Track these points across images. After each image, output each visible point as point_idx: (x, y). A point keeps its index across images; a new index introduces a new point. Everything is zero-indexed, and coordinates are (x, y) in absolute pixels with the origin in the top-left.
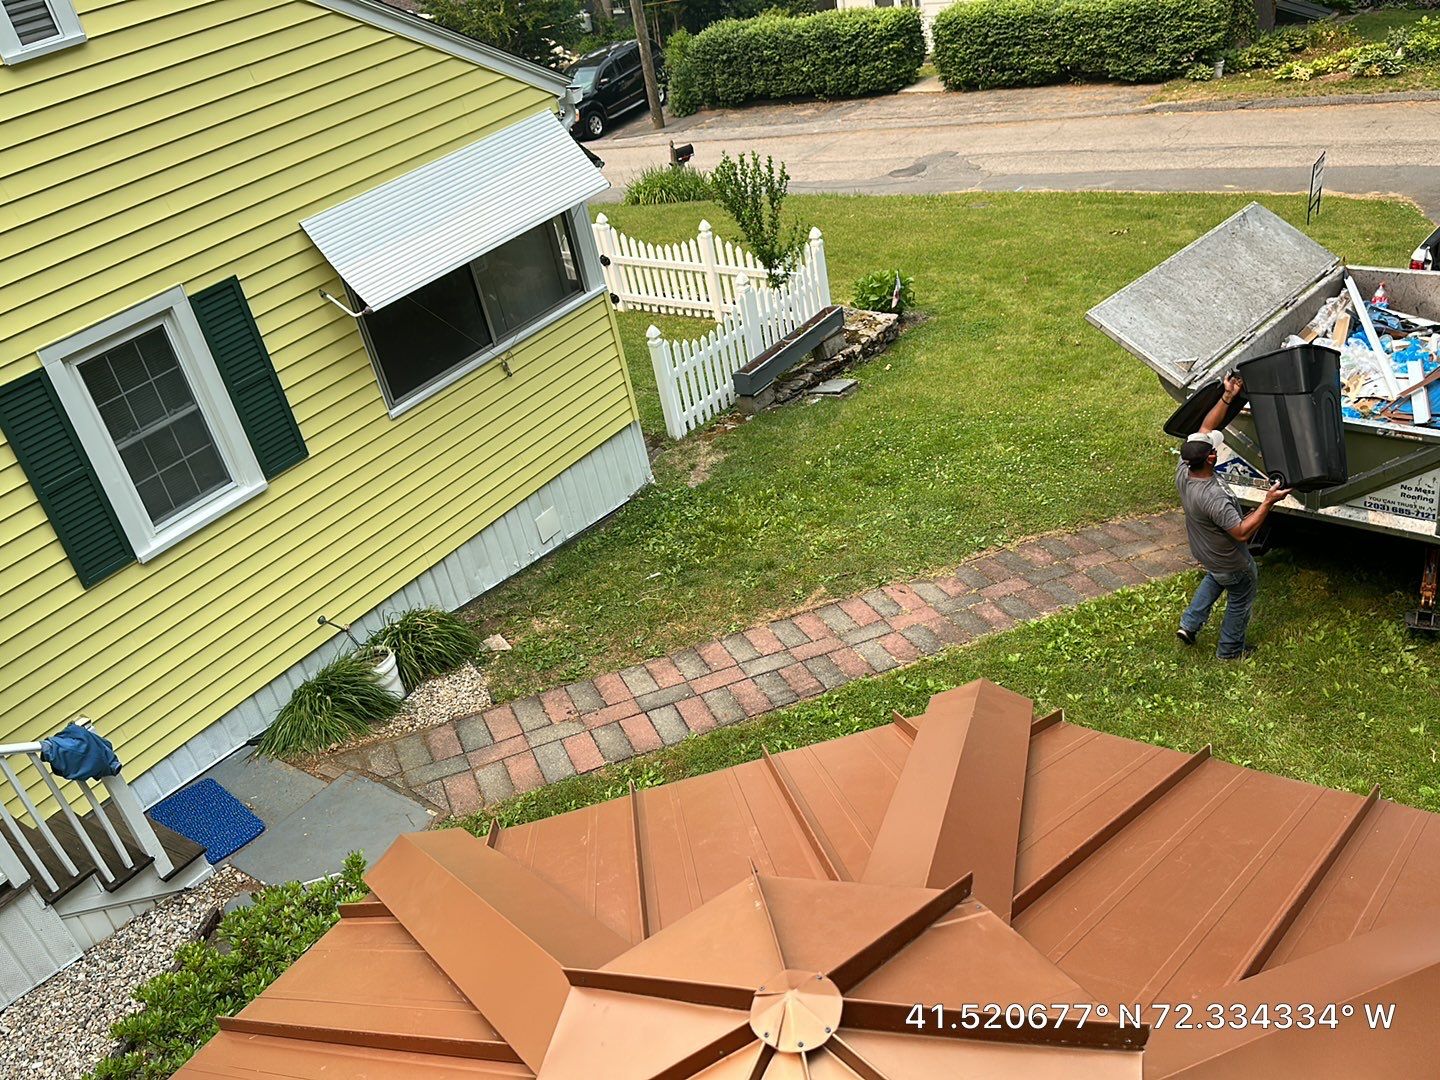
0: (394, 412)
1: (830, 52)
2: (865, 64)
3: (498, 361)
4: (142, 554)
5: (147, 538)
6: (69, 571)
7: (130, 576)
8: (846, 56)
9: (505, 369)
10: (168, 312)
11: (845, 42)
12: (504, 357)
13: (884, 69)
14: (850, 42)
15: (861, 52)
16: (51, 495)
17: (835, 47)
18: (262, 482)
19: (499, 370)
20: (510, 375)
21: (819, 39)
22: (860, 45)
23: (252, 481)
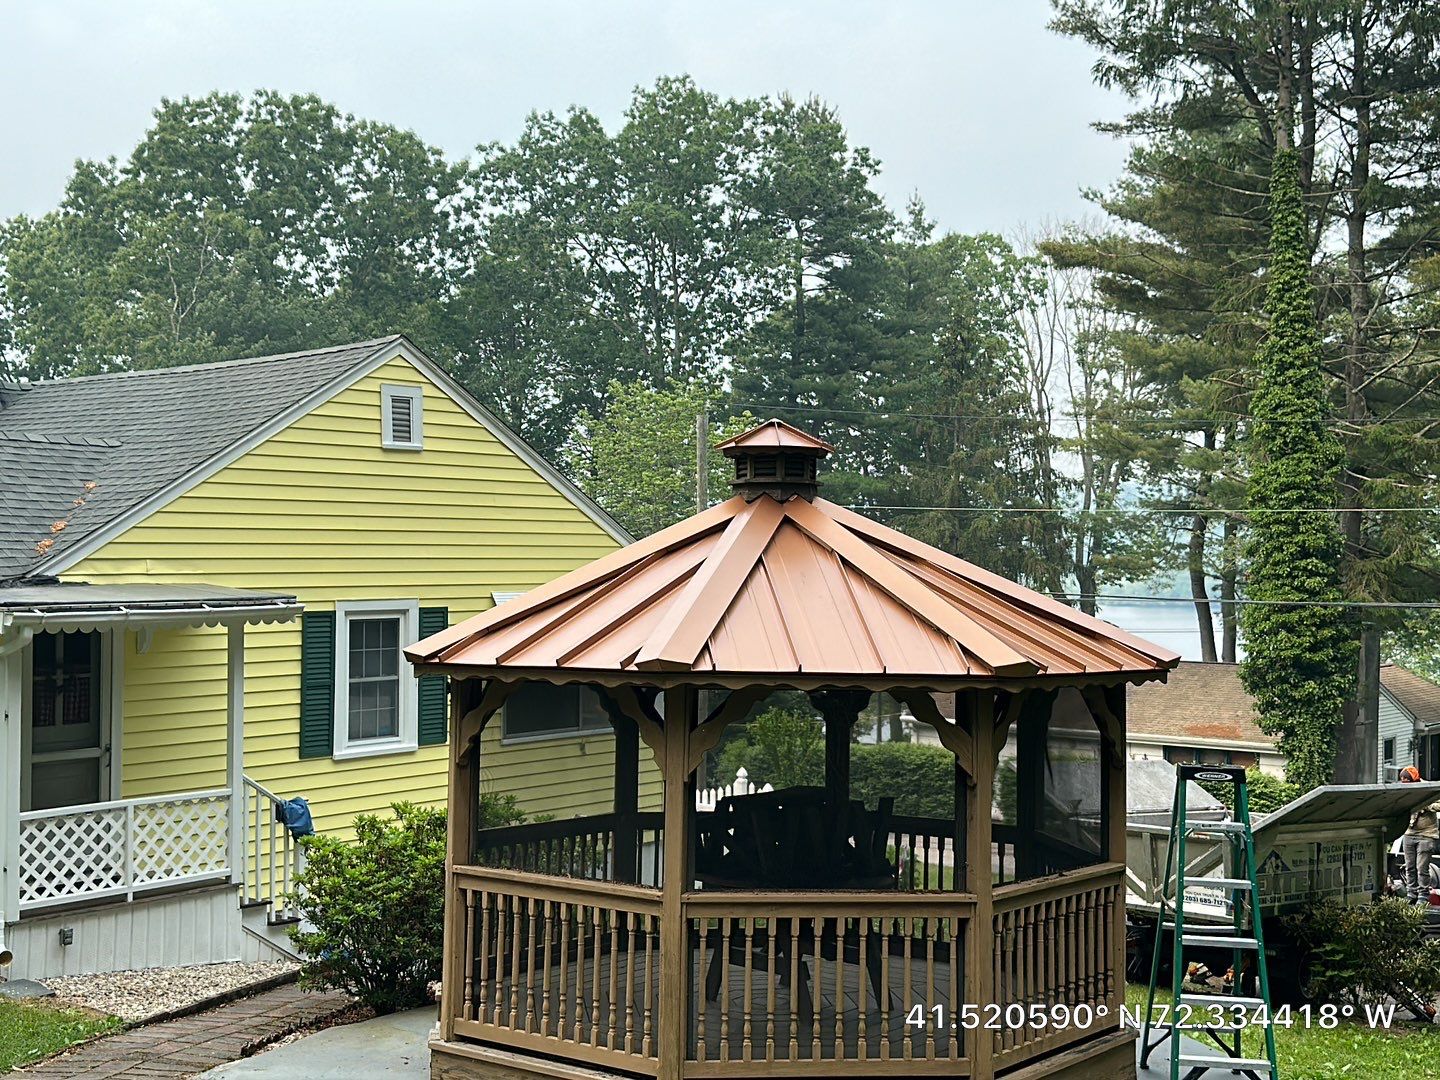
0: (505, 742)
1: (893, 778)
2: (927, 796)
3: (580, 741)
4: (338, 753)
5: (343, 747)
6: (295, 742)
7: (324, 765)
8: (908, 785)
9: (582, 747)
10: (404, 612)
11: (910, 770)
12: (584, 740)
13: (945, 803)
14: (914, 771)
15: (924, 782)
16: (308, 689)
17: (898, 775)
18: (416, 744)
19: (577, 748)
20: (584, 754)
21: (882, 764)
22: (924, 776)
23: (410, 741)
